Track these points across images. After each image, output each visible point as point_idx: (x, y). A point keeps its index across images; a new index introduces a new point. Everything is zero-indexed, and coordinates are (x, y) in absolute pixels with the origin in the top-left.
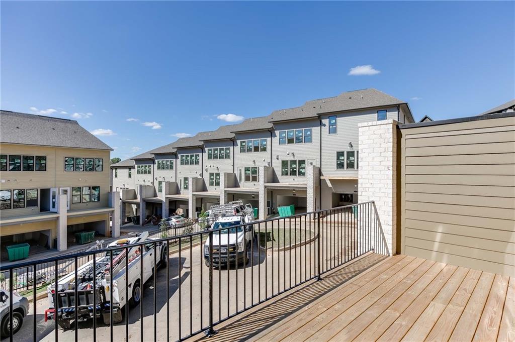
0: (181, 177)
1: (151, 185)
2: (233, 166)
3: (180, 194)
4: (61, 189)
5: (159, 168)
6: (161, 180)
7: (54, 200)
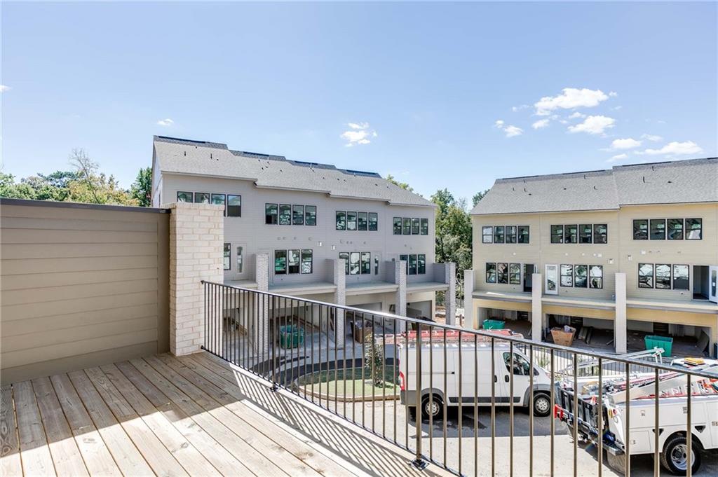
7: (714, 284)
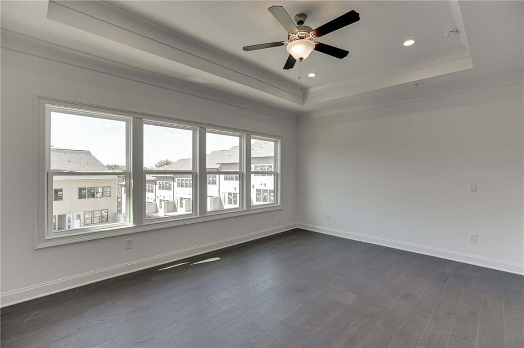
0: (177, 197)
1: (154, 202)
2: (219, 190)
3: (177, 211)
4: (75, 214)
5: (160, 188)
6: (162, 198)
7: (69, 224)
